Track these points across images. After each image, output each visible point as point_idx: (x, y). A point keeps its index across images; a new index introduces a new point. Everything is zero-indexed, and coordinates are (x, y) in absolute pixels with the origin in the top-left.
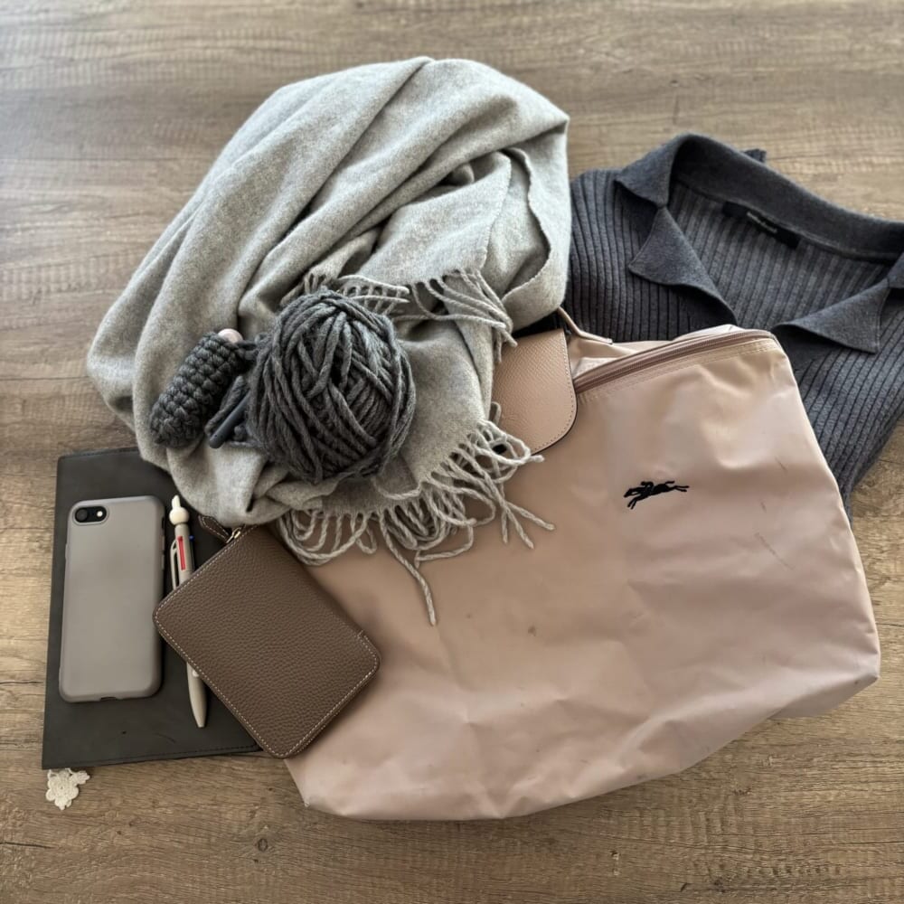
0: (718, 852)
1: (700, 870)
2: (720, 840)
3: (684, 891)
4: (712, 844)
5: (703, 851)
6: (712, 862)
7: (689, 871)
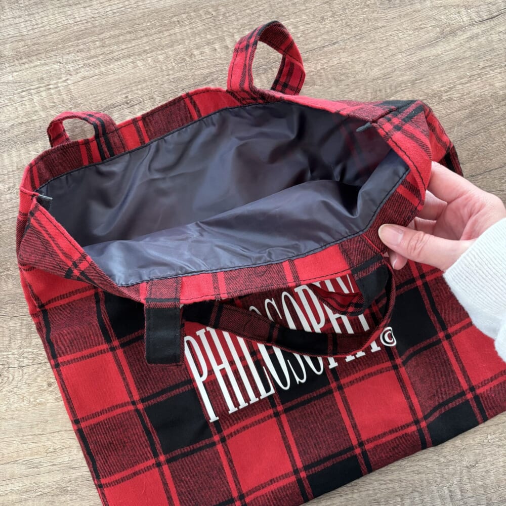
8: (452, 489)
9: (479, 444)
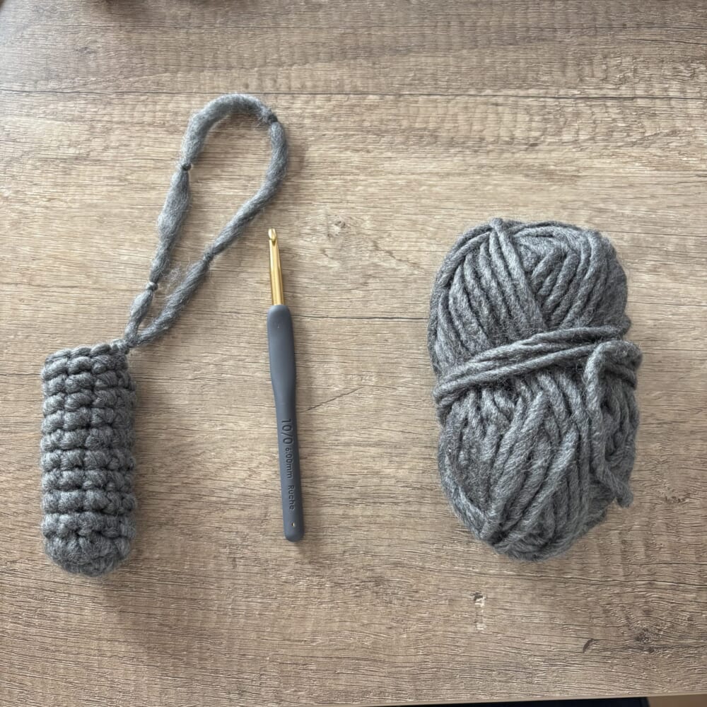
0: (640, 591)
1: (613, 619)
2: (644, 571)
3: (588, 652)
4: (631, 577)
5: (617, 590)
6: (632, 605)
7: (595, 621)
8: (628, 538)
9: (699, 460)
